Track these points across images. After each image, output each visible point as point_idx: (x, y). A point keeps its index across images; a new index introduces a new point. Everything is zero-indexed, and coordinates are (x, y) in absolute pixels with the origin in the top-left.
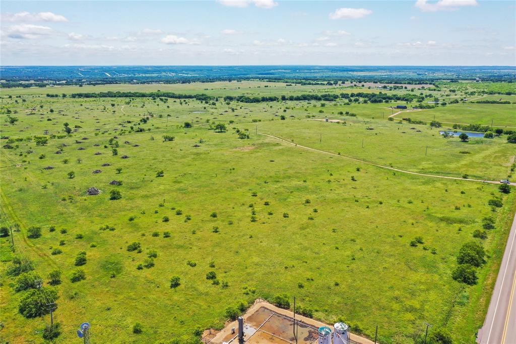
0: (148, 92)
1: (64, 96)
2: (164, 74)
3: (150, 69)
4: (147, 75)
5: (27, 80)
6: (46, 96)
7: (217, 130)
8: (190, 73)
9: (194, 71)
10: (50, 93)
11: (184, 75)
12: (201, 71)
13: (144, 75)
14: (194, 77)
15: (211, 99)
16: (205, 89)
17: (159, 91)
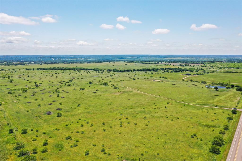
0: (72, 67)
1: (34, 69)
2: (79, 59)
5: (16, 62)
6: (25, 69)
7: (104, 85)
8: (91, 58)
10: (27, 68)
13: (70, 59)
14: (93, 60)
15: (101, 70)
16: (98, 66)
17: (77, 67)
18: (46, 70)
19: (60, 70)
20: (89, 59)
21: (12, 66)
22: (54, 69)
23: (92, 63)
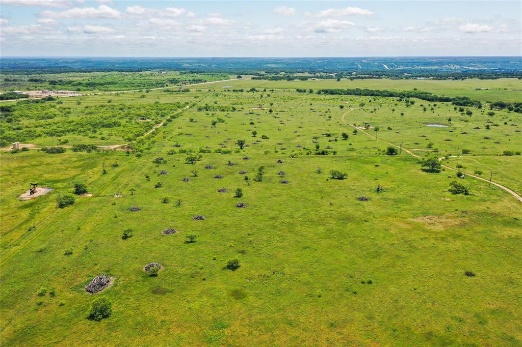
1: (311, 91)
2: (446, 66)
3: (434, 60)
4: (426, 68)
5: (302, 72)
6: (295, 90)
8: (479, 65)
9: (485, 63)
10: (300, 88)
11: (470, 68)
12: (494, 63)
13: (423, 68)
14: (480, 70)
15: (473, 104)
16: (477, 89)
17: (415, 89)
18: (336, 94)
19: (368, 95)
20: (473, 68)
21: (282, 81)
22: (358, 93)
23: (468, 80)
